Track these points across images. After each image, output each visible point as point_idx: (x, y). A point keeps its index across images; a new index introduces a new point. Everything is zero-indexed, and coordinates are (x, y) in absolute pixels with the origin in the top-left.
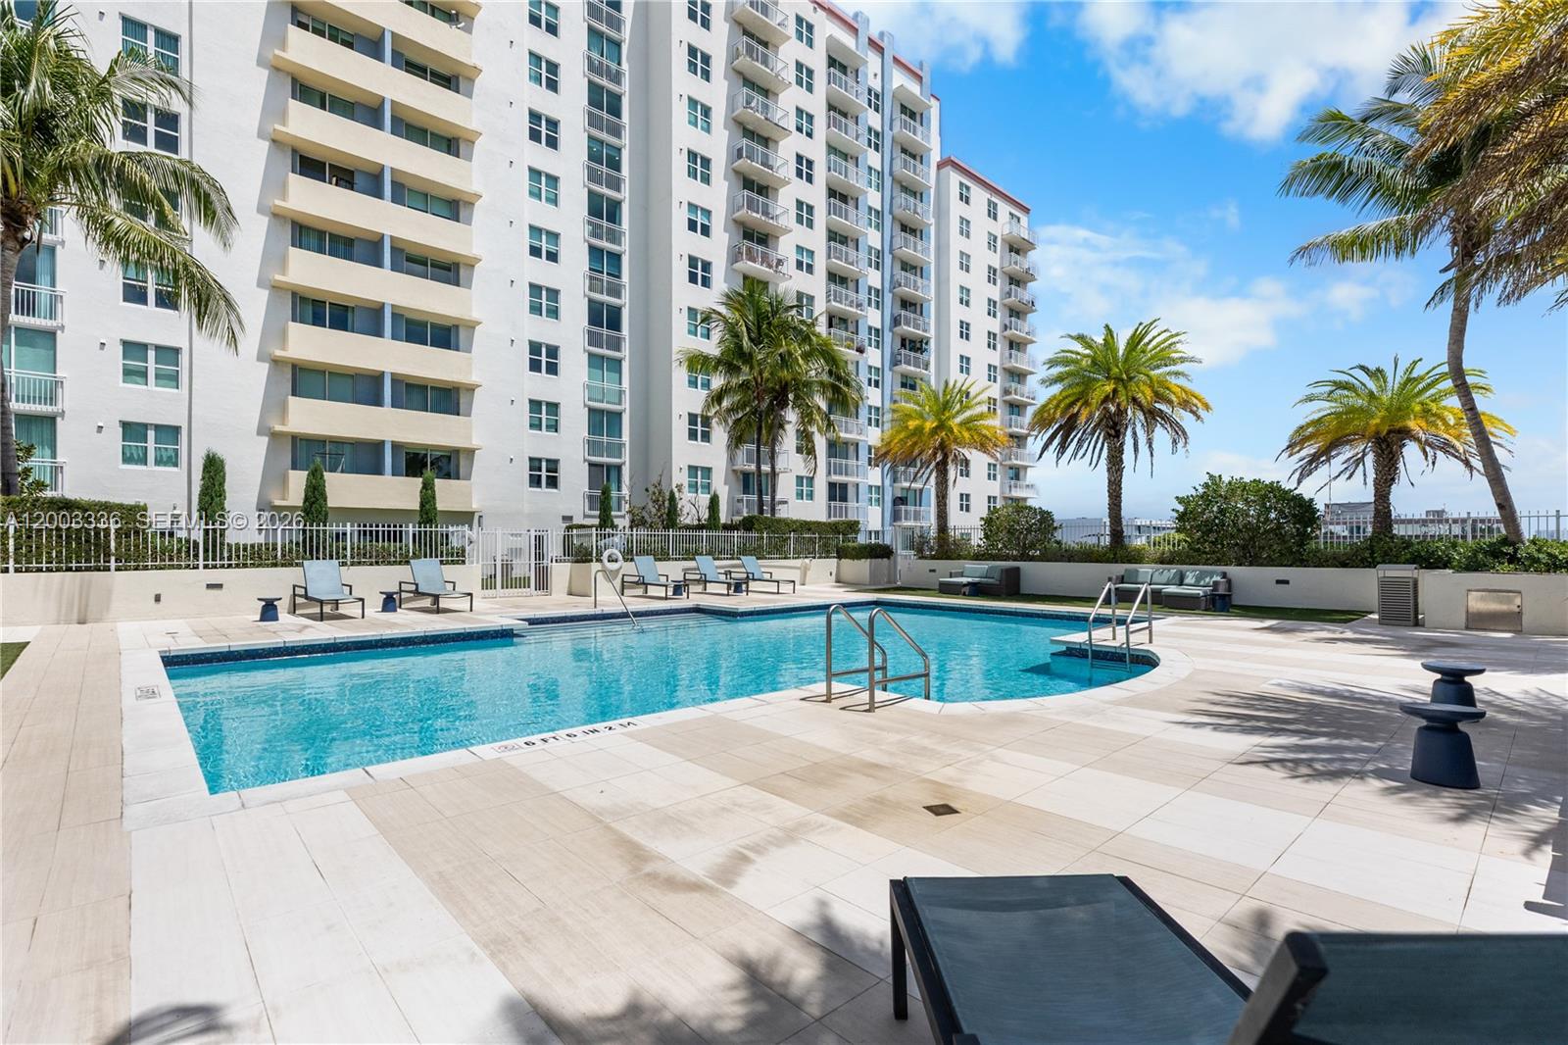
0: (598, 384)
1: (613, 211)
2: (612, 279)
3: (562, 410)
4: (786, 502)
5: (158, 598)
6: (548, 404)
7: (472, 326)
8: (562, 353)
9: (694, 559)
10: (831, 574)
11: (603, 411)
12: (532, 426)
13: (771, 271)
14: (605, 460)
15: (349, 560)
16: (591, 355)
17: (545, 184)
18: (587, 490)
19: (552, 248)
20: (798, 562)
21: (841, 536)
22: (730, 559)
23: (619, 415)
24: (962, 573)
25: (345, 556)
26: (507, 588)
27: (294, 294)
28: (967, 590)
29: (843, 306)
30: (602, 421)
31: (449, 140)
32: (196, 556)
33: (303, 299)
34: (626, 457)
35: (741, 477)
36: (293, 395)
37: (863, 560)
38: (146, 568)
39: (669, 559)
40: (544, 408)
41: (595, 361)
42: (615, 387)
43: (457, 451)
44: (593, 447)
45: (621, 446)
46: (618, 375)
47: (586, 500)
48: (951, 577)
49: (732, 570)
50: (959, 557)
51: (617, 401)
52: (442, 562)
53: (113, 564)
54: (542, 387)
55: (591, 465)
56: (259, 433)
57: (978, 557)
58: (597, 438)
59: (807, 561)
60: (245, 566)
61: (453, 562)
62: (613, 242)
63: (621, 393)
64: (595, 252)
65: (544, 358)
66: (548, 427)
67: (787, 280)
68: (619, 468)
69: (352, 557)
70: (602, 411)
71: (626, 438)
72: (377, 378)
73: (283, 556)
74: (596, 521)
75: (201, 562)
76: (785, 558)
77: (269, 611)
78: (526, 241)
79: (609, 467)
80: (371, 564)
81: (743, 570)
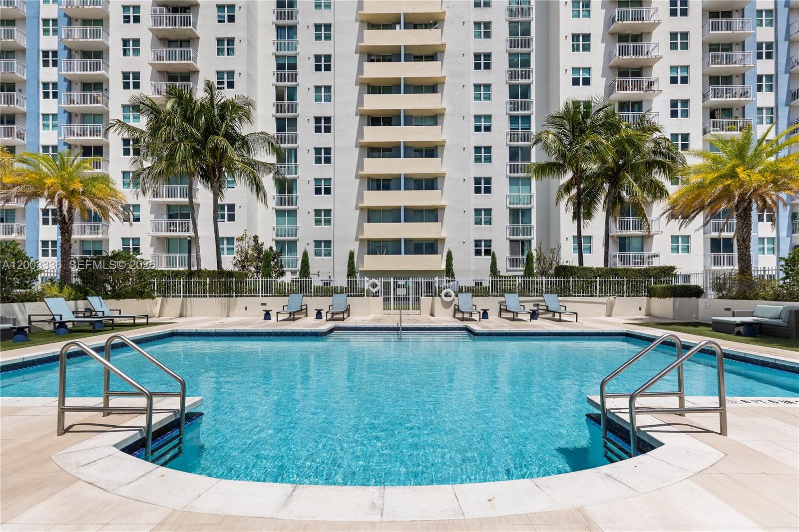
0: (516, 194)
1: (526, 92)
2: (524, 131)
3: (493, 213)
4: (658, 256)
5: (246, 308)
6: (485, 210)
7: (443, 176)
8: (493, 181)
9: (503, 296)
10: (640, 309)
11: (519, 210)
12: (476, 223)
13: (642, 92)
14: (521, 237)
15: (313, 294)
16: (511, 178)
17: (483, 91)
18: (509, 255)
19: (487, 124)
20: (604, 299)
21: (652, 279)
22: (539, 296)
23: (530, 210)
24: (753, 312)
25: (311, 292)
26: (409, 309)
27: (369, 179)
28: (741, 329)
29: (724, 99)
30: (518, 215)
31: (434, 87)
32: (259, 293)
33: (373, 180)
34: (534, 234)
35: (618, 240)
36: (369, 222)
37: (668, 299)
38: (243, 296)
40: (483, 212)
41: (513, 181)
42: (527, 194)
43: (436, 240)
44: (514, 231)
45: (531, 228)
46: (529, 187)
47: (508, 262)
48: (733, 316)
49: (540, 303)
50: (756, 297)
51: (529, 202)
52: (348, 296)
53: (234, 295)
54: (482, 201)
55: (511, 241)
56: (356, 240)
57: (777, 298)
58: (515, 225)
59: (612, 298)
62: (526, 109)
63: (531, 197)
64: (513, 119)
65: (483, 185)
66: (486, 223)
67: (658, 94)
68: (530, 241)
69: (314, 293)
70: (517, 210)
71: (534, 223)
72: (398, 209)
73: (288, 292)
74: (522, 273)
75: (260, 294)
76: (591, 296)
77: (267, 315)
78: (472, 124)
79: (523, 242)
80: (322, 296)
81: (544, 304)
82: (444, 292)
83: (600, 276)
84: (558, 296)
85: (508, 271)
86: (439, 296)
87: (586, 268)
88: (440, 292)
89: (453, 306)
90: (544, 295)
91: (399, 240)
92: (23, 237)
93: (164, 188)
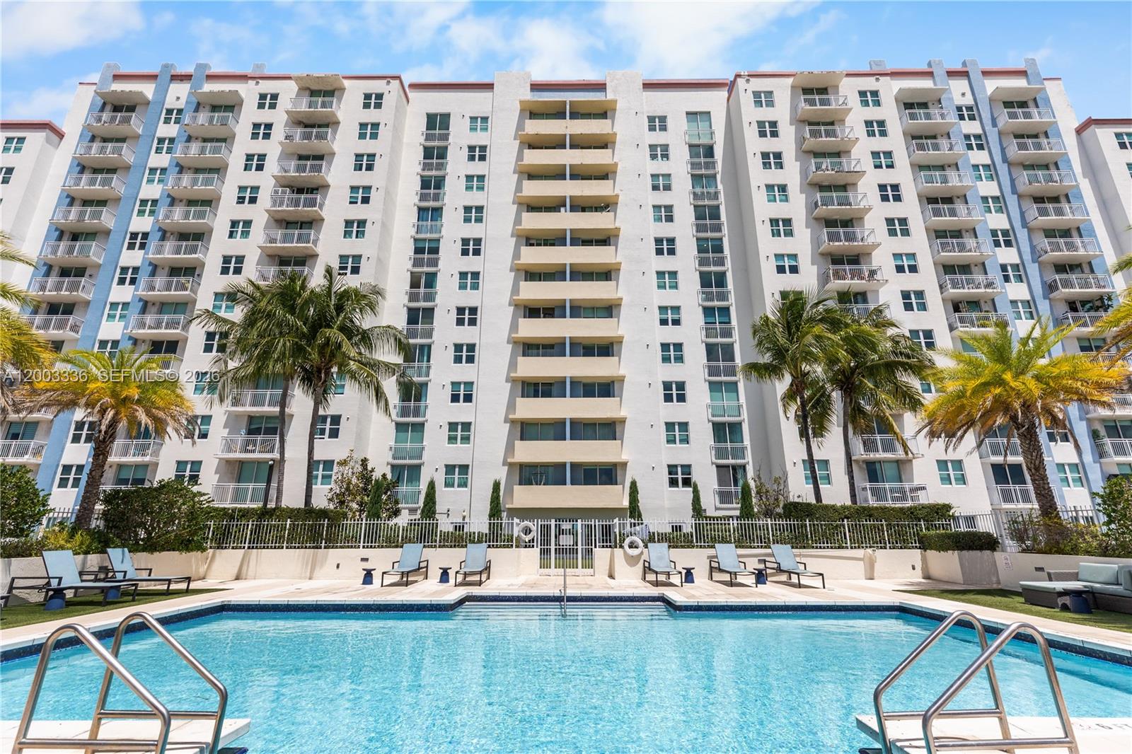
0: (719, 403)
1: (721, 280)
2: (724, 326)
3: (691, 427)
4: (924, 488)
5: (338, 566)
6: (680, 424)
7: (621, 380)
8: (687, 387)
9: (713, 547)
10: (914, 568)
11: (725, 424)
12: (668, 442)
13: (864, 281)
14: (731, 461)
15: (438, 544)
16: (711, 383)
17: (668, 279)
18: (716, 487)
19: (676, 317)
20: (859, 553)
21: (922, 523)
22: (766, 547)
23: (740, 424)
24: (1077, 574)
25: (436, 541)
26: (577, 568)
27: (523, 383)
28: (1067, 600)
29: (966, 291)
30: (725, 431)
31: (606, 273)
32: (360, 542)
33: (529, 384)
34: (749, 458)
35: (865, 466)
36: (522, 439)
37: (950, 552)
38: (337, 547)
39: (693, 547)
40: (677, 427)
41: (714, 387)
42: (734, 403)
43: (615, 465)
44: (720, 453)
45: (743, 449)
46: (735, 394)
47: (716, 496)
48: (1050, 580)
49: (767, 559)
50: (1075, 551)
51: (737, 414)
52: (489, 546)
53: (323, 545)
54: (675, 412)
55: (718, 467)
56: (504, 465)
57: (1105, 552)
58: (722, 445)
59: (869, 551)
60: (382, 547)
61: (504, 547)
62: (723, 300)
63: (739, 407)
64: (708, 311)
65: (675, 392)
66: (681, 441)
67: (886, 285)
68: (744, 467)
69: (440, 541)
70: (723, 424)
71: (747, 442)
72: (562, 423)
73: (402, 540)
74: (737, 513)
75: (362, 544)
76: (839, 548)
77: (368, 577)
78: (657, 316)
79: (735, 468)
80: (451, 547)
81: (772, 559)
82: (627, 541)
83: (848, 518)
84: (793, 547)
85: (717, 509)
86: (621, 547)
87: (826, 507)
88: (622, 541)
89: (642, 562)
90: (772, 546)
91: (563, 465)
92: (39, 460)
93: (248, 394)
